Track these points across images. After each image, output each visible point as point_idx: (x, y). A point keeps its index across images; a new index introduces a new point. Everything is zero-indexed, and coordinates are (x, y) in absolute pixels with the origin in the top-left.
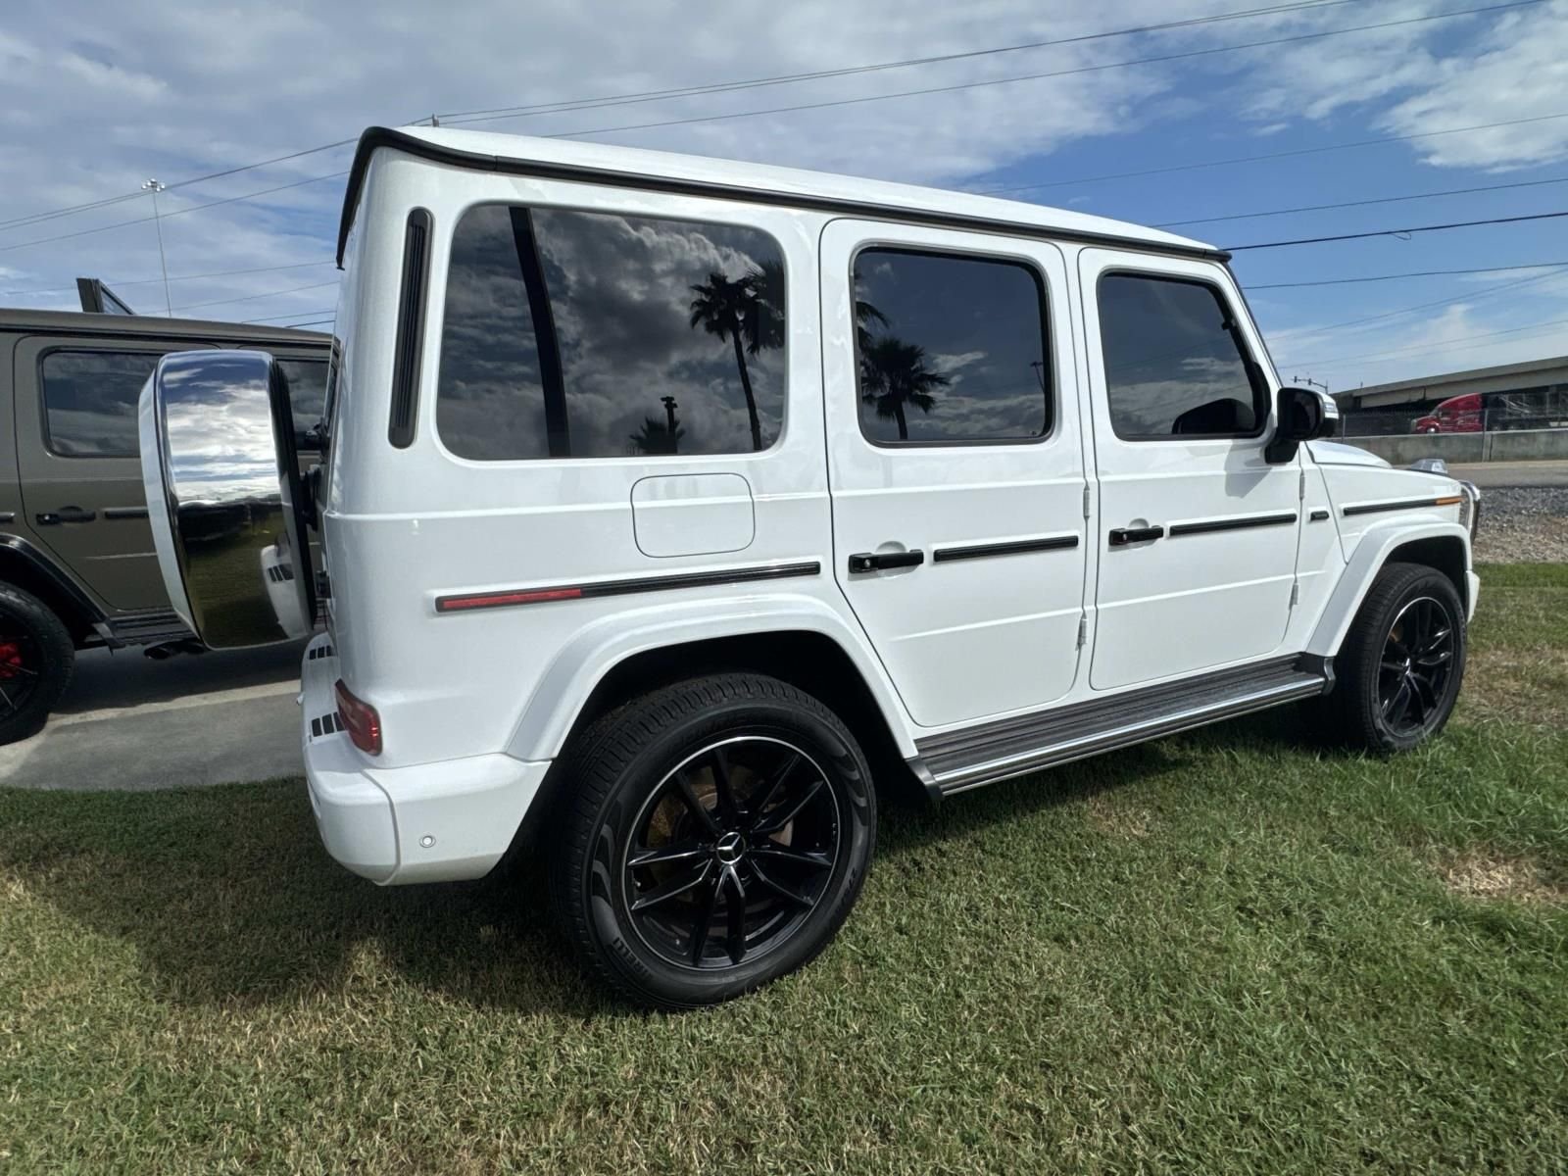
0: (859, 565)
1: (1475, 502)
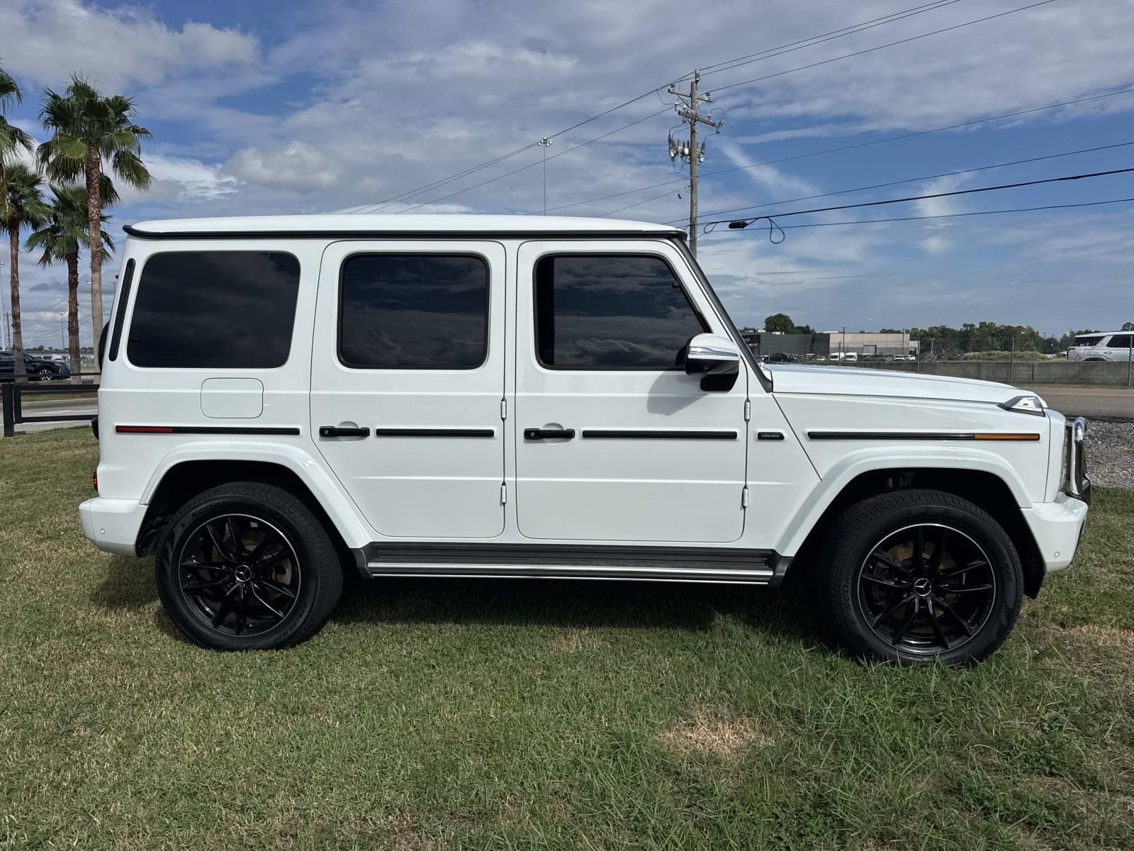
0: (329, 433)
1: (1076, 442)
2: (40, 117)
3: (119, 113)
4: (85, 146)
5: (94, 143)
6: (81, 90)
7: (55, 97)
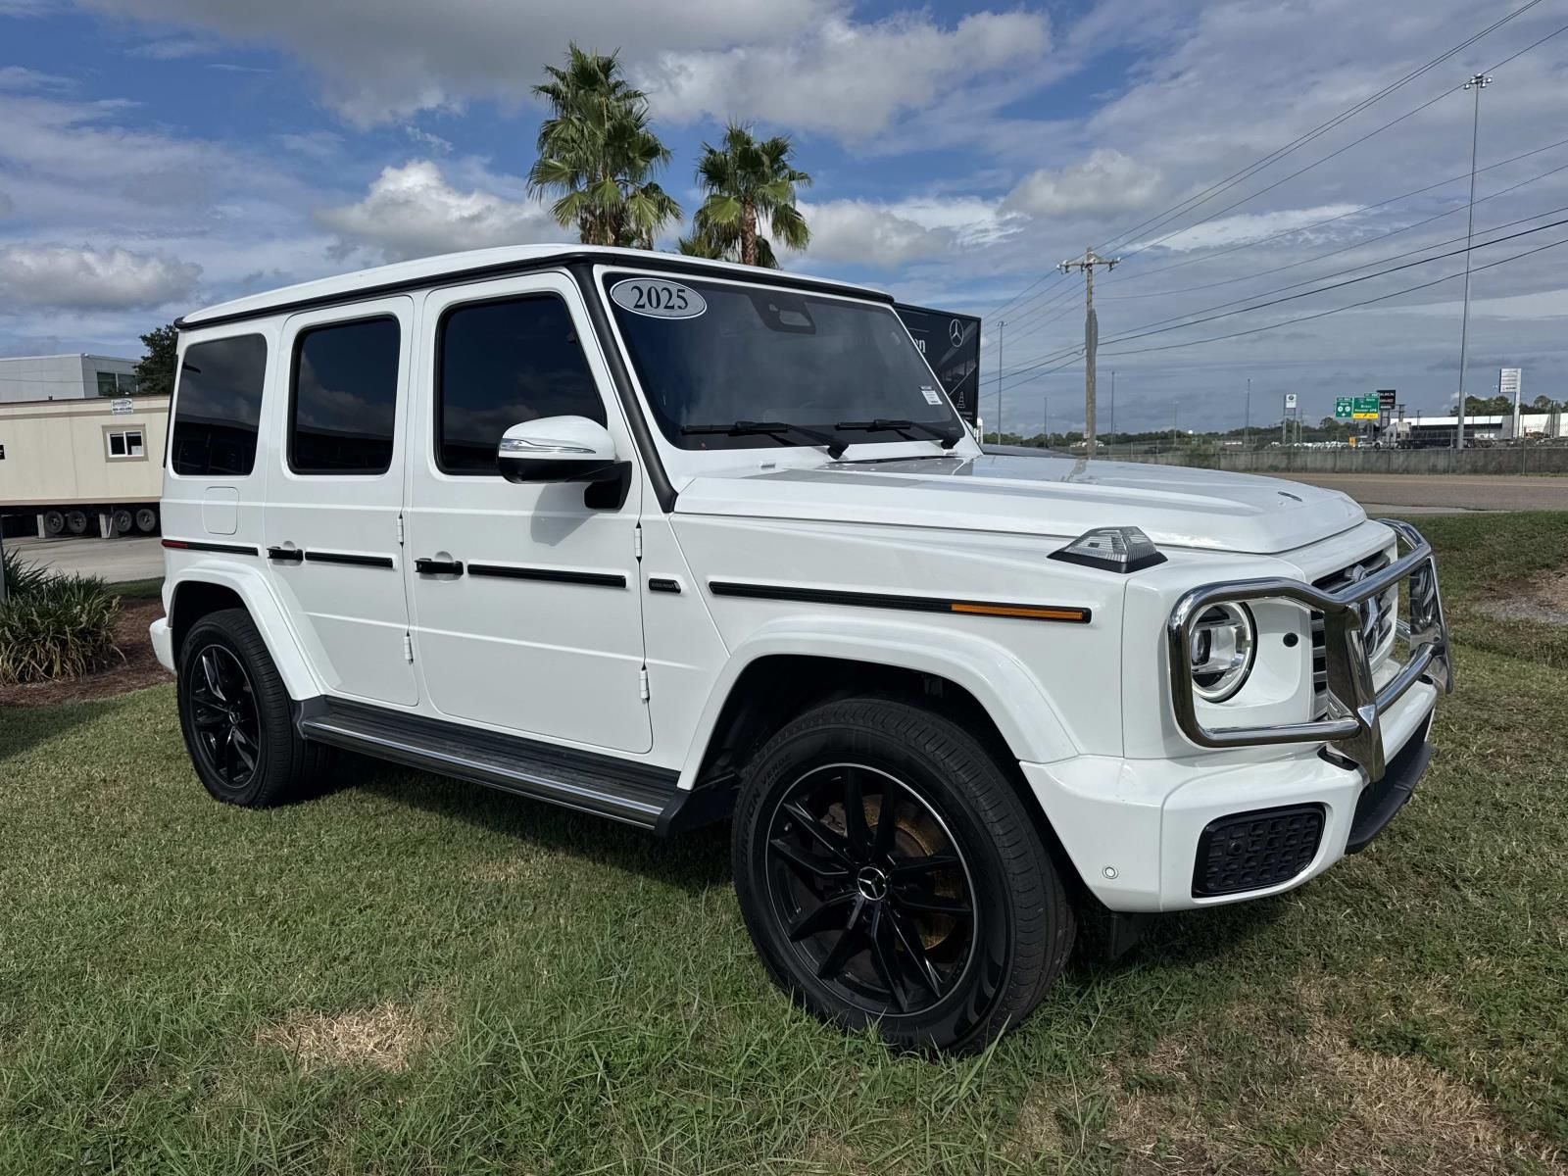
2: (696, 179)
3: (775, 159)
4: (738, 205)
5: (748, 201)
6: (737, 138)
7: (711, 152)
